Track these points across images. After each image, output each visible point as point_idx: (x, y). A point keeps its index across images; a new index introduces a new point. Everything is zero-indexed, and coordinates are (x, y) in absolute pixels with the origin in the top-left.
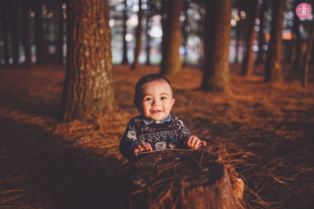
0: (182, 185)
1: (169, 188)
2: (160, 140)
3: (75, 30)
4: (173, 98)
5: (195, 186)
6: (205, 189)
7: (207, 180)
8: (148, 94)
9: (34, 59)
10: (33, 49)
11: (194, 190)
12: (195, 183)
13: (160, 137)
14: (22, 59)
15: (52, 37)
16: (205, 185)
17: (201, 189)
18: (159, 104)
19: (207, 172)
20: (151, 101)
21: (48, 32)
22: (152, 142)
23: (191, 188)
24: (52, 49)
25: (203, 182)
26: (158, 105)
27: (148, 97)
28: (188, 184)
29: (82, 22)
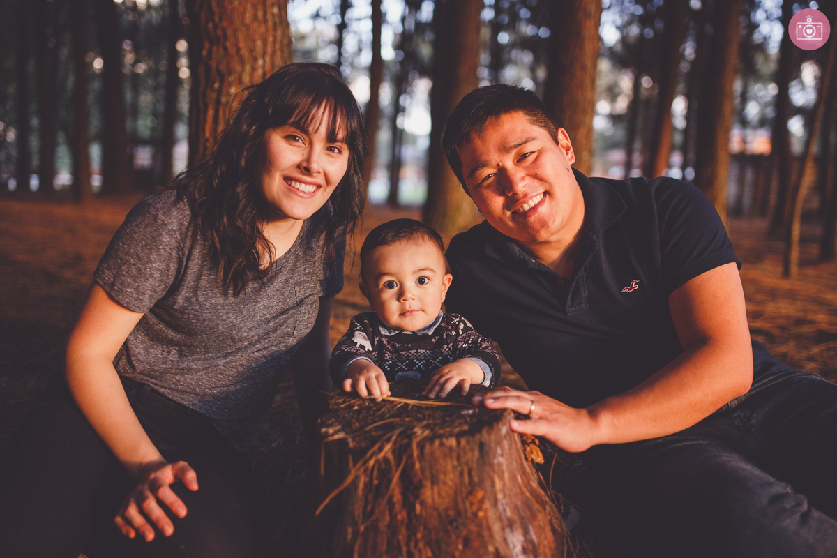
0: (415, 433)
1: (388, 440)
2: (406, 368)
3: (211, 113)
4: (447, 273)
5: (440, 437)
6: (458, 443)
7: (466, 427)
8: (387, 272)
9: (96, 181)
10: (95, 152)
11: (437, 442)
12: (441, 431)
13: (407, 362)
14: (64, 178)
15: (145, 125)
16: (458, 437)
17: (452, 442)
18: (413, 295)
19: (471, 416)
20: (396, 289)
21: (135, 111)
22: (389, 369)
23: (431, 439)
24: (144, 157)
25: (457, 430)
26: (413, 297)
27: (387, 279)
28: (427, 433)
29: (228, 94)
